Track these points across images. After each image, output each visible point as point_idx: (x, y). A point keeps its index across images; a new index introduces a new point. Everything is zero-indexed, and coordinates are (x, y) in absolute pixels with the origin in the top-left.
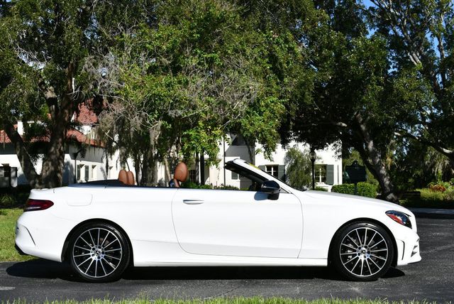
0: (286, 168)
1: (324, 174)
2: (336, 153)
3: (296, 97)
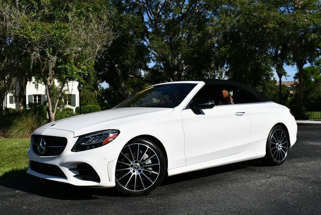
1: (70, 100)
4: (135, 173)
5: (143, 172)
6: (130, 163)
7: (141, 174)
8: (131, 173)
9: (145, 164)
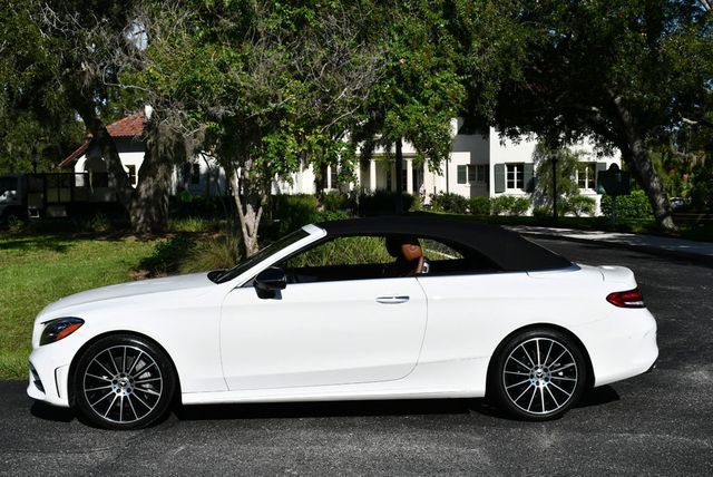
0: (535, 167)
1: (591, 176)
2: (594, 148)
4: (121, 394)
5: (135, 391)
6: (111, 378)
7: (131, 396)
8: (114, 394)
9: (137, 379)
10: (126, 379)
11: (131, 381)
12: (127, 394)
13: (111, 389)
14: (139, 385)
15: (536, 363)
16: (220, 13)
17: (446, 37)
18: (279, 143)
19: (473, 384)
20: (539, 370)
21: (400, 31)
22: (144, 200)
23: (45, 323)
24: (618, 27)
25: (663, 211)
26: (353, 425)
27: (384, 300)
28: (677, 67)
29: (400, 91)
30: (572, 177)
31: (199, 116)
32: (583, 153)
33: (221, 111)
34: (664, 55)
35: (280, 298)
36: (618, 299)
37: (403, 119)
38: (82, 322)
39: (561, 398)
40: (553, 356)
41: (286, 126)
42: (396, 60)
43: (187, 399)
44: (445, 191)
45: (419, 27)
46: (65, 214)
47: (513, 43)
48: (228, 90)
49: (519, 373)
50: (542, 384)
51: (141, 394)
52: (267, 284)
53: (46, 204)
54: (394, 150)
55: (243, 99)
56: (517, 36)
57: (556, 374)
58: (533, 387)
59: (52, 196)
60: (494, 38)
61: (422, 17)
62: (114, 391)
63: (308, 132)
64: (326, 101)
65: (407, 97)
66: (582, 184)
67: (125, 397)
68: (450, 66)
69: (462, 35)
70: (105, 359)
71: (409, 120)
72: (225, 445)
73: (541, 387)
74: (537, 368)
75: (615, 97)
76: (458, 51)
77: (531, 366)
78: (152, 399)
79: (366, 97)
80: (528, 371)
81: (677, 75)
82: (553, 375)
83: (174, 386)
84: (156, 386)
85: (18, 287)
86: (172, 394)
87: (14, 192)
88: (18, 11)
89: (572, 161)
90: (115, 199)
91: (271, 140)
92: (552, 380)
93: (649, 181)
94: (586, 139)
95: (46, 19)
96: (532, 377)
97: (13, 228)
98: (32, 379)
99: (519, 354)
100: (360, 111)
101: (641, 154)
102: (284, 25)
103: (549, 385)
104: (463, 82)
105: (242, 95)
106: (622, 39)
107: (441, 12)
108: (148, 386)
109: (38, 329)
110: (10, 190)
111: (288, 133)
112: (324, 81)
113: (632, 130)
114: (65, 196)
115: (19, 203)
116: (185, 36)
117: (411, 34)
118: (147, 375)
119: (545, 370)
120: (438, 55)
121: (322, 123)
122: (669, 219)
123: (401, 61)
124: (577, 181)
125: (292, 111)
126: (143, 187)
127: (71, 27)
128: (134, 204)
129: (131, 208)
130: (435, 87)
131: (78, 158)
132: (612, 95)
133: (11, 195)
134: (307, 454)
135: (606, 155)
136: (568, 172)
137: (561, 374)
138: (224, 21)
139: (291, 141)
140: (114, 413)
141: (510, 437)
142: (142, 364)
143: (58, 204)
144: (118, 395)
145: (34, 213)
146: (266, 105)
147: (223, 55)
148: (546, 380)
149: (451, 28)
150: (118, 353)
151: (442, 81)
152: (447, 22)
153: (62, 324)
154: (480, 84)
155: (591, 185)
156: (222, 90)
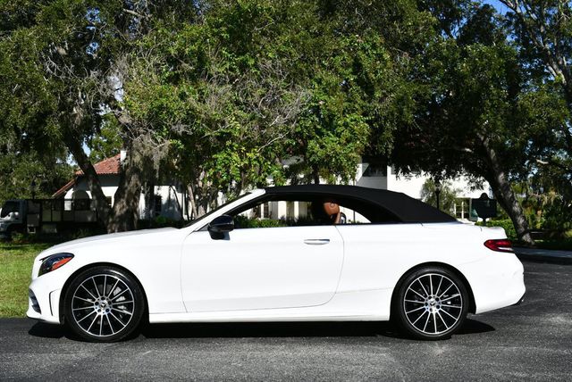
1: (466, 209)
3: (393, 115)
4: (101, 314)
5: (112, 311)
6: (94, 300)
7: (109, 314)
8: (96, 313)
9: (114, 301)
10: (105, 301)
11: (109, 303)
12: (106, 314)
13: (93, 309)
14: (115, 306)
15: (430, 294)
16: (181, 58)
17: (355, 88)
18: (225, 158)
19: (380, 310)
20: (432, 300)
21: (319, 82)
22: (119, 217)
23: (43, 259)
24: (484, 85)
25: (523, 229)
26: (285, 341)
27: (310, 242)
28: (531, 115)
29: (319, 127)
30: (451, 210)
31: (164, 134)
32: (460, 191)
33: (181, 129)
34: (521, 105)
35: (228, 239)
36: (493, 245)
37: (322, 147)
38: (72, 256)
39: (450, 321)
40: (443, 289)
41: (231, 146)
42: (317, 102)
43: (153, 319)
44: (352, 220)
45: (334, 79)
46: (56, 231)
47: (406, 94)
48: (188, 114)
49: (416, 301)
50: (435, 311)
51: (117, 314)
52: (218, 226)
53: (41, 223)
54: (313, 182)
55: (198, 122)
56: (410, 89)
57: (445, 303)
58: (428, 312)
59: (47, 218)
60: (391, 91)
61: (336, 71)
62: (96, 310)
63: (249, 149)
64: (262, 127)
65: (324, 131)
66: (459, 215)
67: (104, 316)
68: (357, 110)
69: (367, 87)
70: (89, 285)
71: (326, 148)
72: (184, 351)
73: (434, 313)
74: (430, 298)
75: (485, 139)
76: (364, 99)
77: (426, 296)
78: (126, 318)
79: (293, 126)
80: (423, 300)
81: (532, 121)
82: (443, 303)
83: (143, 308)
84: (129, 307)
85: (19, 272)
86: (142, 314)
87: (17, 213)
88: (27, 61)
89: (451, 197)
90: (95, 220)
91: (220, 156)
92: (442, 307)
93: (512, 206)
94: (462, 177)
95: (49, 69)
96: (427, 304)
97: (15, 240)
98: (31, 303)
99: (416, 286)
100: (289, 136)
101: (505, 184)
102: (231, 69)
103: (440, 311)
104: (367, 122)
105: (198, 118)
106: (488, 95)
107: (350, 70)
108: (122, 307)
109: (37, 264)
110: (14, 211)
111: (233, 150)
112: (262, 111)
113: (497, 166)
114: (57, 217)
115: (21, 222)
116: (154, 76)
117: (329, 84)
118: (122, 298)
119: (437, 300)
120: (349, 101)
121: (260, 145)
122: (528, 235)
123: (321, 103)
124: (455, 213)
125: (237, 134)
126: (118, 207)
127: (67, 75)
128: (111, 220)
129: (108, 223)
130: (346, 125)
131: (67, 190)
132: (482, 138)
133: (14, 216)
134: (249, 355)
135: (478, 188)
136: (448, 205)
137: (449, 303)
138: (184, 65)
139: (235, 156)
140: (95, 329)
141: (410, 348)
142: (118, 290)
143: (51, 223)
144: (98, 314)
145: (32, 229)
146: (217, 128)
147: (184, 88)
148: (438, 307)
149: (358, 82)
150: (100, 281)
151: (352, 120)
152: (356, 77)
153: (57, 260)
154: (381, 126)
155: (466, 216)
156: (183, 115)
